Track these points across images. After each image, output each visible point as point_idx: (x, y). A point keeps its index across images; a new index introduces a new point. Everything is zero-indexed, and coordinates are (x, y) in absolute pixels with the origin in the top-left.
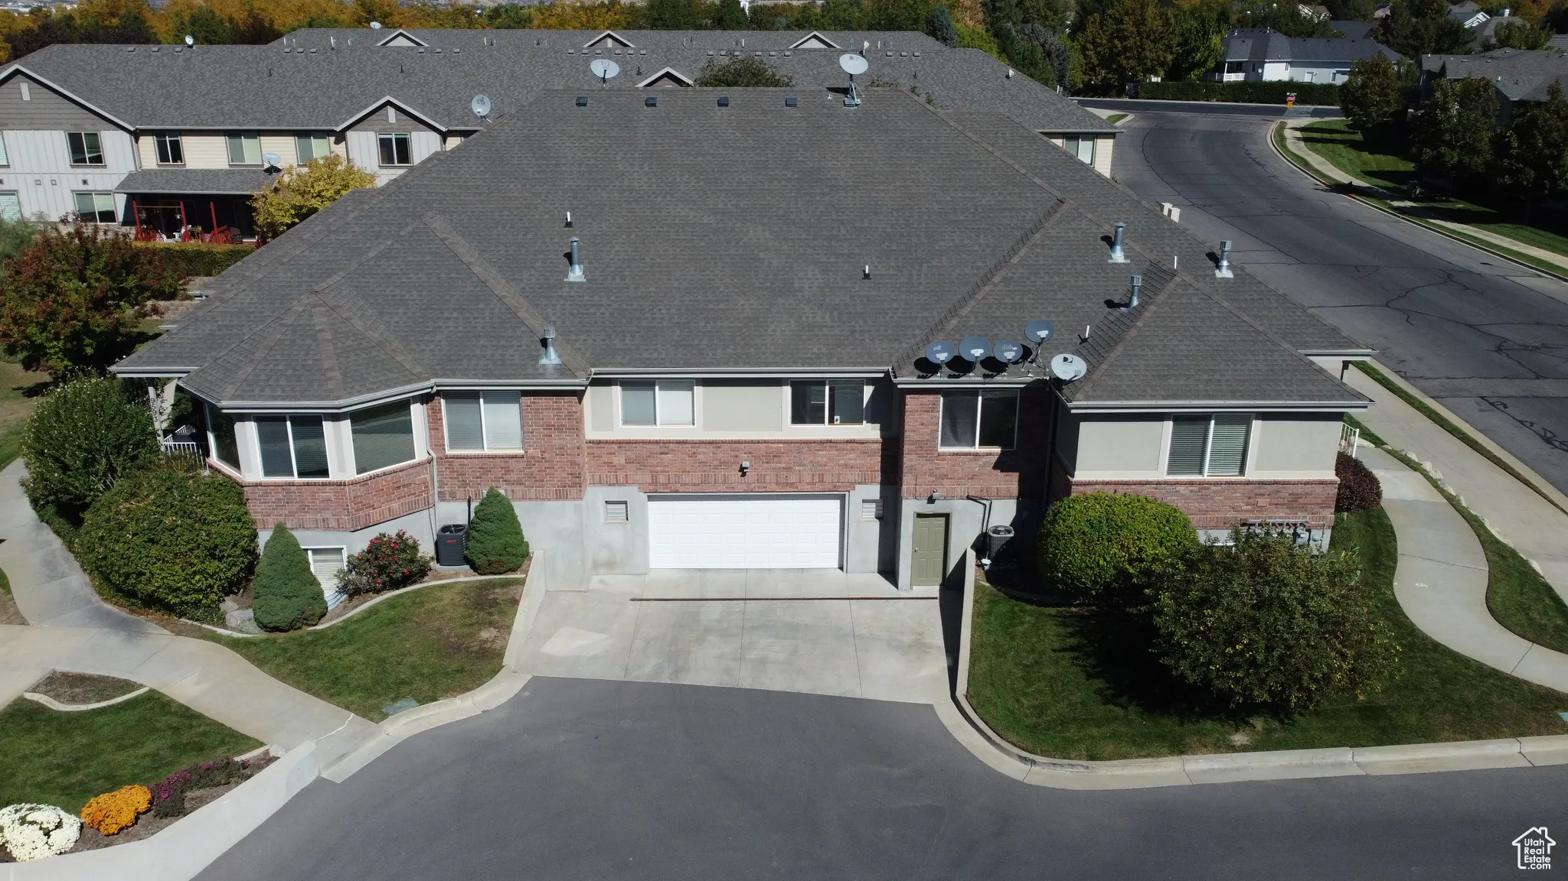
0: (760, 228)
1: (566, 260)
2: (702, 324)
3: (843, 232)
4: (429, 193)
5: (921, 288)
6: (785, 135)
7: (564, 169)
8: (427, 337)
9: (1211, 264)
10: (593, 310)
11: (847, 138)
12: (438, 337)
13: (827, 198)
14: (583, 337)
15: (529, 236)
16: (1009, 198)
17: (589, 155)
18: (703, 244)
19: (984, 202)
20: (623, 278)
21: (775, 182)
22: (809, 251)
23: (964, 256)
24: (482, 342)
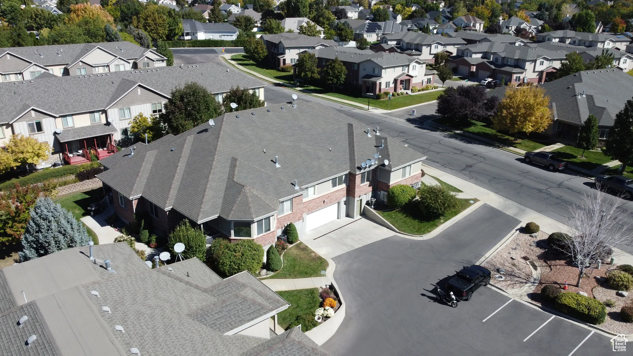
19: (336, 127)
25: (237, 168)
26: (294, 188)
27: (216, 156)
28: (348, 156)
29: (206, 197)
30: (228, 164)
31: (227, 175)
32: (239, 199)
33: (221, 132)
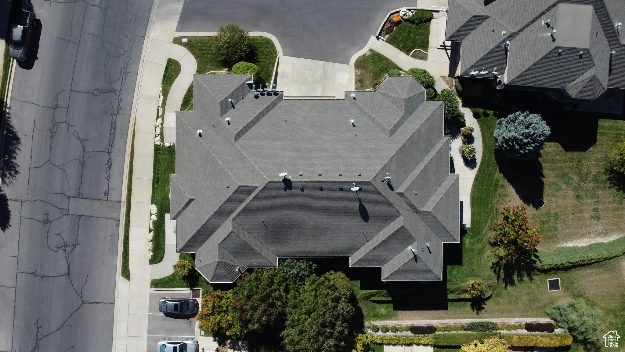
0: (310, 134)
1: (355, 125)
2: (323, 109)
3: (290, 133)
4: (392, 144)
5: (274, 118)
6: (303, 163)
7: (360, 151)
8: (380, 100)
9: (202, 134)
10: (347, 113)
11: (286, 162)
12: (377, 100)
13: (293, 143)
14: (348, 106)
15: (365, 132)
16: (248, 143)
17: (355, 156)
18: (324, 130)
19: (254, 142)
20: (341, 121)
21: (306, 147)
22: (298, 128)
23: (262, 127)
24: (368, 99)
25: (395, 123)
26: (356, 96)
27: (403, 142)
28: (271, 112)
29: (430, 114)
30: (397, 133)
31: (403, 125)
32: (412, 94)
33: (386, 162)
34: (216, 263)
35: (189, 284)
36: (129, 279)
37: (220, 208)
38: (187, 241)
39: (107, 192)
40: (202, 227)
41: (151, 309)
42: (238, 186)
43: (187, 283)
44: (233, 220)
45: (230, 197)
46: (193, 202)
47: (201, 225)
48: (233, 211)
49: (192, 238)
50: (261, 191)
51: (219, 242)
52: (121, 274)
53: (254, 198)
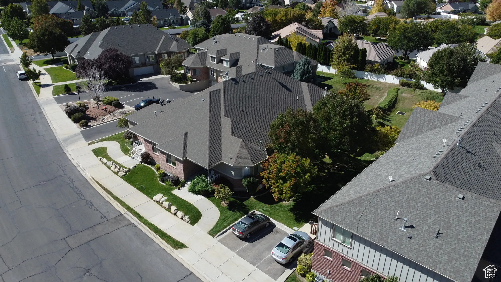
34: (243, 143)
35: (242, 212)
36: (186, 247)
37: (210, 112)
38: (208, 152)
39: (103, 216)
40: (210, 134)
41: (232, 248)
42: (209, 93)
43: (240, 212)
44: (225, 115)
45: (210, 102)
46: (189, 134)
47: (208, 133)
48: (220, 112)
49: (210, 147)
50: (224, 88)
51: (231, 133)
52: (172, 249)
53: (224, 95)
